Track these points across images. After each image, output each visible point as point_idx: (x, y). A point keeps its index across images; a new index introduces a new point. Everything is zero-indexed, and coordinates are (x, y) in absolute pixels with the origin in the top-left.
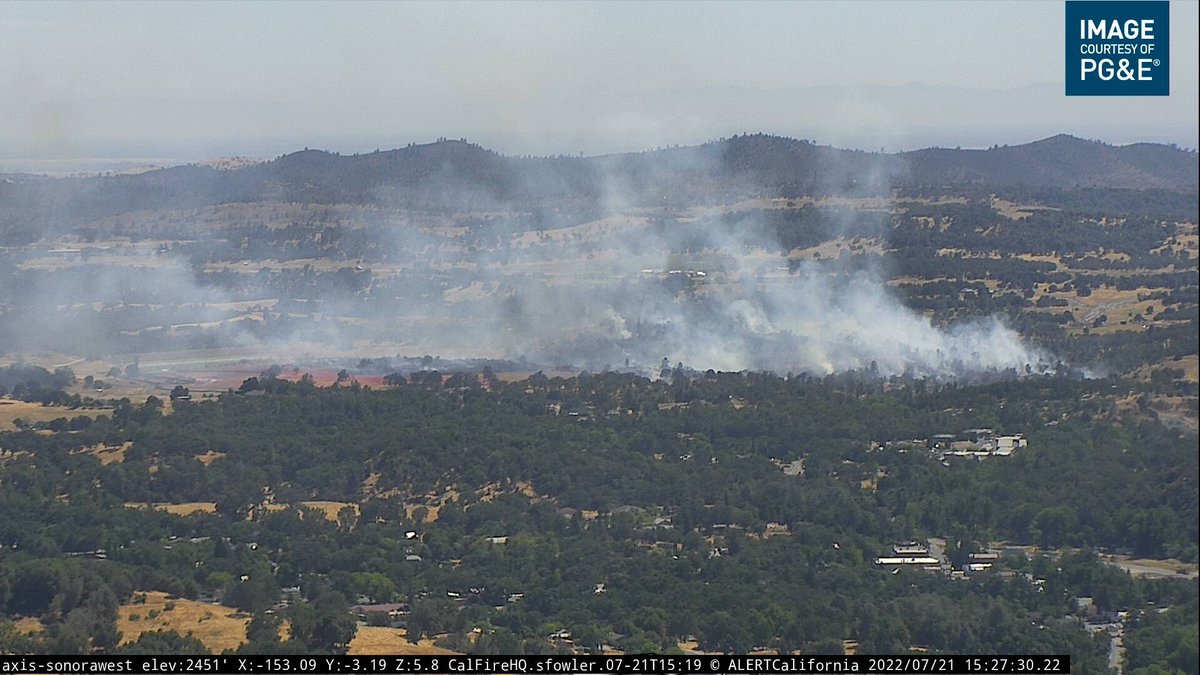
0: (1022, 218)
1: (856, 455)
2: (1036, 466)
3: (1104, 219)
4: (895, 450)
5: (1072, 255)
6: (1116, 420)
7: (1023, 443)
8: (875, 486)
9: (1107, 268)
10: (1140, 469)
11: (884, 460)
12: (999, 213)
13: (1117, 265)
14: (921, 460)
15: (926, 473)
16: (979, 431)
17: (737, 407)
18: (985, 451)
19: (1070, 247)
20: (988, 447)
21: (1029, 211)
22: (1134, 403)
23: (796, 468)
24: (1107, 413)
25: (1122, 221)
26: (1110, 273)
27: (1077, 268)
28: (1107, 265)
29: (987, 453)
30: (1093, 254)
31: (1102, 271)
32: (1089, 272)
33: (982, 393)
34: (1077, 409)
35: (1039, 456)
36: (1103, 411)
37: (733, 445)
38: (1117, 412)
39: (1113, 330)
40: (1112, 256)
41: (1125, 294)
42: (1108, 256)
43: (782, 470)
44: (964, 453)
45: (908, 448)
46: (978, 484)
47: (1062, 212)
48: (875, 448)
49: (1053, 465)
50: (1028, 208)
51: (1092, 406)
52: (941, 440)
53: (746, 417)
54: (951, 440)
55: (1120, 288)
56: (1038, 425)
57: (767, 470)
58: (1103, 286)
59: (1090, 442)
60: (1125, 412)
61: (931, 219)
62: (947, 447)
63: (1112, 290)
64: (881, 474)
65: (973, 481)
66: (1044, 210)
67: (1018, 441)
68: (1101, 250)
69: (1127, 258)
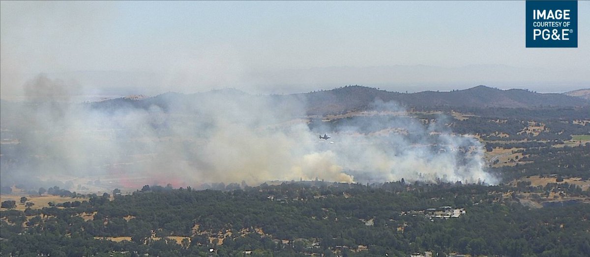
0: (464, 120)
1: (395, 217)
2: (469, 222)
3: (498, 120)
4: (411, 215)
5: (485, 135)
6: (502, 203)
7: (464, 212)
8: (403, 230)
9: (499, 140)
10: (512, 223)
11: (407, 219)
12: (455, 118)
13: (503, 139)
14: (422, 219)
15: (424, 225)
16: (446, 207)
17: (346, 197)
18: (448, 215)
19: (484, 132)
20: (450, 214)
21: (467, 117)
22: (510, 195)
23: (370, 223)
24: (499, 200)
25: (506, 121)
26: (500, 142)
27: (488, 140)
28: (499, 139)
29: (449, 216)
30: (493, 134)
31: (497, 141)
32: (492, 142)
33: (447, 191)
34: (486, 198)
35: (471, 217)
36: (497, 199)
37: (345, 213)
38: (503, 199)
39: (501, 166)
40: (501, 135)
41: (507, 150)
42: (500, 135)
43: (365, 223)
44: (440, 216)
45: (417, 214)
46: (445, 229)
47: (481, 117)
48: (403, 214)
49: (476, 221)
50: (467, 115)
51: (493, 197)
52: (430, 211)
53: (350, 202)
54: (434, 211)
55: (505, 148)
56: (470, 205)
57: (359, 224)
58: (498, 147)
59: (492, 212)
60: (506, 199)
61: (426, 120)
62: (433, 214)
63: (502, 149)
64: (405, 225)
65: (444, 228)
66: (473, 117)
67: (462, 211)
68: (497, 133)
69: (508, 136)
